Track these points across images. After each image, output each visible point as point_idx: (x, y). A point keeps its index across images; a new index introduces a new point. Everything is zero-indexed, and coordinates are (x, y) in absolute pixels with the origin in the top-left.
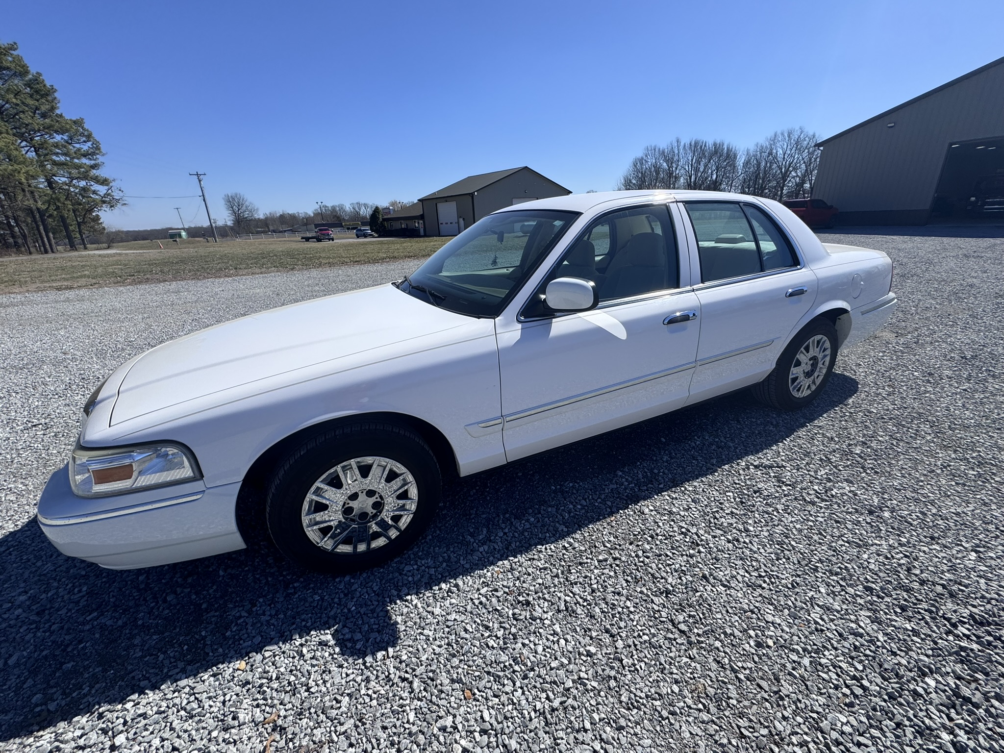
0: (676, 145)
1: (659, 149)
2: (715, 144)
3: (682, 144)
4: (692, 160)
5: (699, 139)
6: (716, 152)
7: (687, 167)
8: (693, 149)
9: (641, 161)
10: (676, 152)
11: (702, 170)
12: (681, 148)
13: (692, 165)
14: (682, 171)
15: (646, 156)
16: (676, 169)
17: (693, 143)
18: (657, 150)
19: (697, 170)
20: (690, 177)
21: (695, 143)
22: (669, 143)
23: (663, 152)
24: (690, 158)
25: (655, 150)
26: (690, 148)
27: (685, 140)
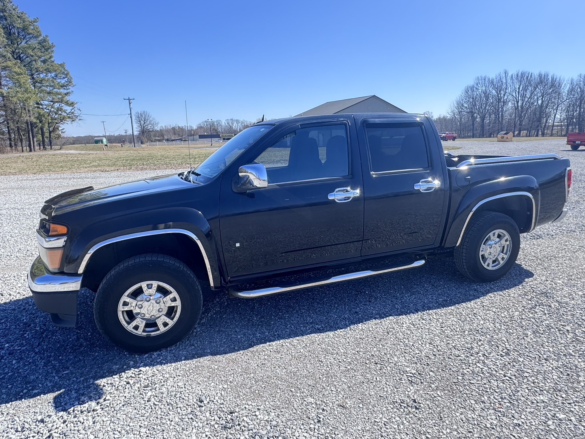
0: (504, 75)
1: (489, 79)
2: (540, 75)
3: (510, 75)
4: (519, 88)
5: (525, 70)
6: (541, 82)
7: (514, 94)
8: (520, 78)
9: (472, 88)
10: (504, 81)
11: (528, 96)
12: (509, 78)
13: (519, 93)
14: (510, 97)
15: (477, 84)
16: (504, 95)
17: (520, 74)
18: (487, 80)
19: (524, 96)
20: (518, 102)
21: (522, 74)
22: (498, 74)
23: (492, 82)
24: (517, 86)
25: (485, 80)
26: (517, 79)
27: (512, 71)
